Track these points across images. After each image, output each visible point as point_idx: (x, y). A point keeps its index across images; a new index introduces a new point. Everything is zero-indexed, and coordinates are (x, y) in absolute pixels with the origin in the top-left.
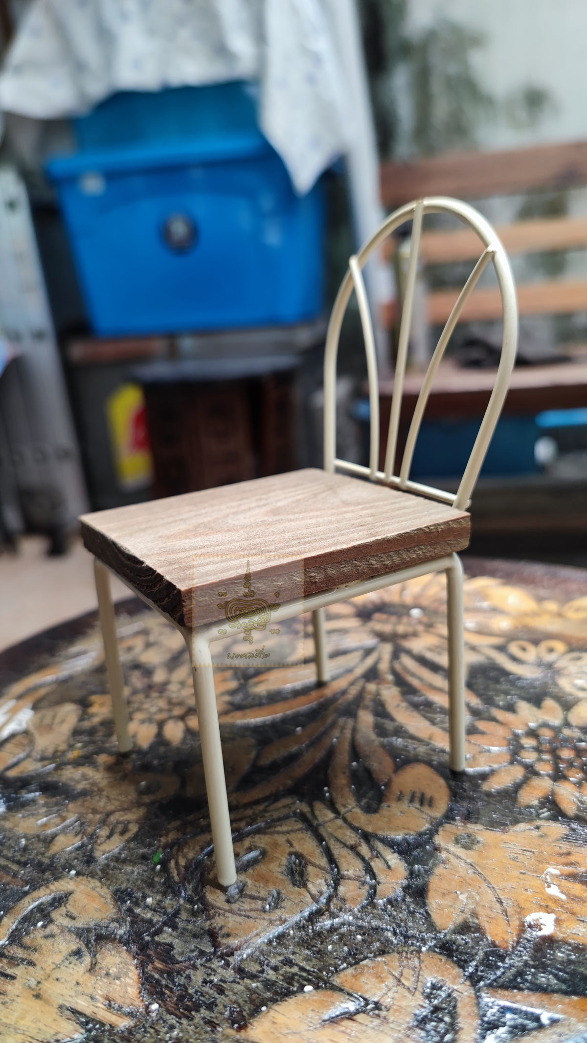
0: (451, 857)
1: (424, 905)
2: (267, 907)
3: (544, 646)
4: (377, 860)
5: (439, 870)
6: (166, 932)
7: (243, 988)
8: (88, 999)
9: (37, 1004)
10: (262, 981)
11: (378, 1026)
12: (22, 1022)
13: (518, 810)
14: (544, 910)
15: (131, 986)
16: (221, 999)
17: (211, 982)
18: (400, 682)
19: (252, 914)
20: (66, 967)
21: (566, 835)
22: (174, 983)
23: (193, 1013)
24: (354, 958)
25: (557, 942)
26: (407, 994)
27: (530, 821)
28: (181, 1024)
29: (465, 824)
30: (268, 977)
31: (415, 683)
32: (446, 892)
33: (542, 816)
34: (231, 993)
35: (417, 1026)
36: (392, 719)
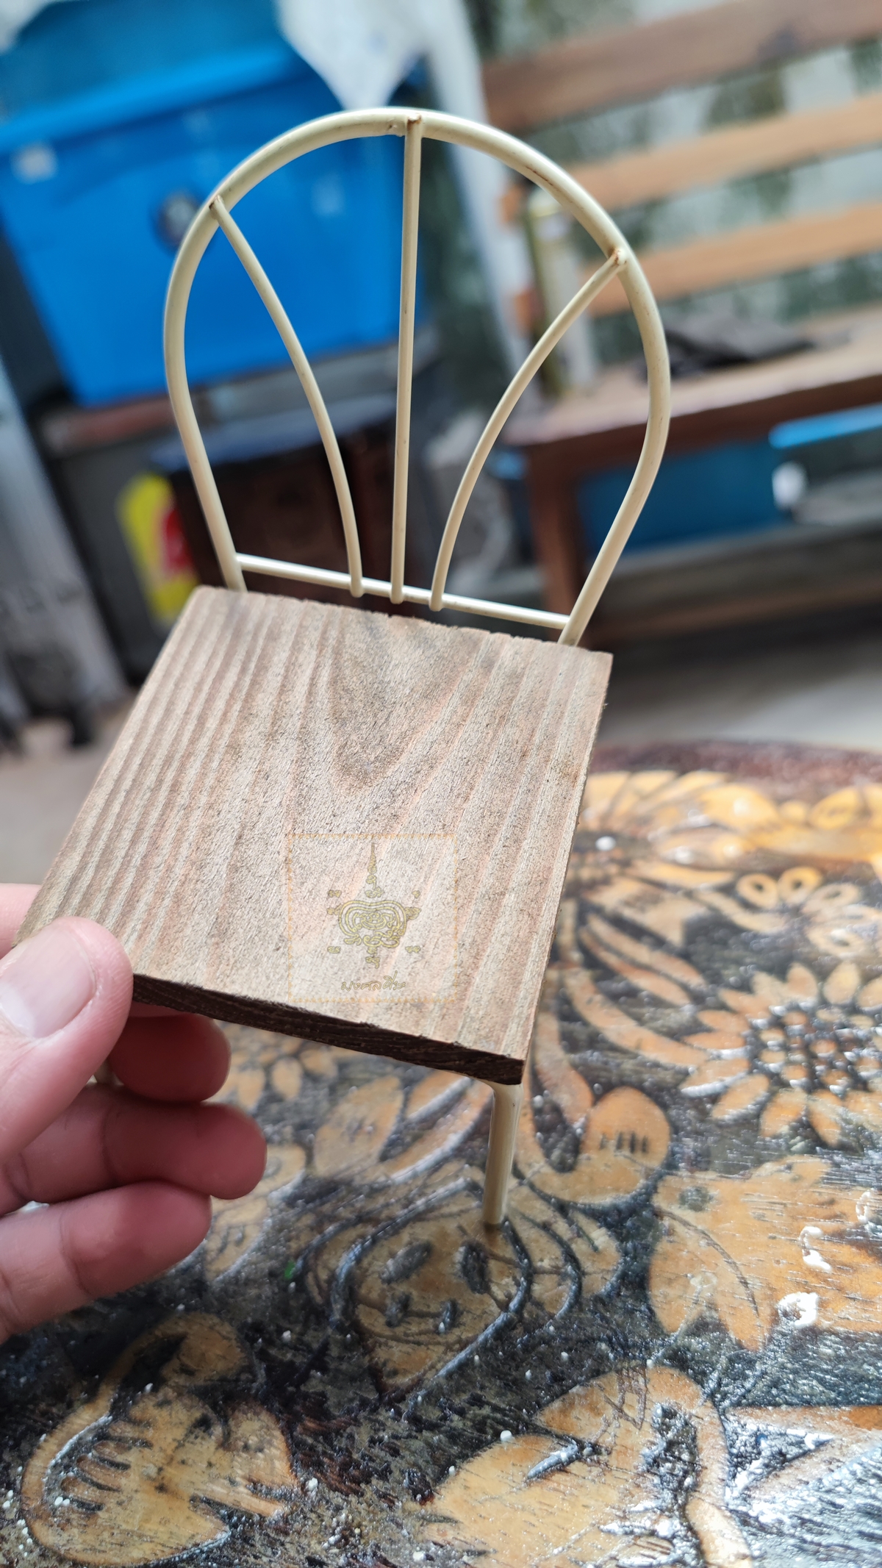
0: (676, 1224)
1: (645, 1299)
2: (442, 1326)
3: (788, 877)
4: (580, 1241)
5: (663, 1246)
6: (314, 1377)
7: (422, 1444)
8: (226, 1482)
9: (162, 1499)
10: (446, 1432)
11: (598, 1476)
12: (148, 1526)
13: (762, 1143)
14: (802, 1289)
15: (279, 1459)
16: (396, 1464)
17: (381, 1440)
18: (591, 962)
19: (423, 1338)
20: (192, 1443)
21: (827, 1174)
22: (333, 1448)
23: (363, 1486)
24: (560, 1385)
25: (821, 1332)
26: (632, 1427)
27: (780, 1158)
28: (349, 1502)
29: (692, 1171)
30: (453, 1425)
31: (612, 960)
32: (673, 1277)
33: (794, 1149)
34: (407, 1453)
35: (648, 1471)
36: (586, 1024)
